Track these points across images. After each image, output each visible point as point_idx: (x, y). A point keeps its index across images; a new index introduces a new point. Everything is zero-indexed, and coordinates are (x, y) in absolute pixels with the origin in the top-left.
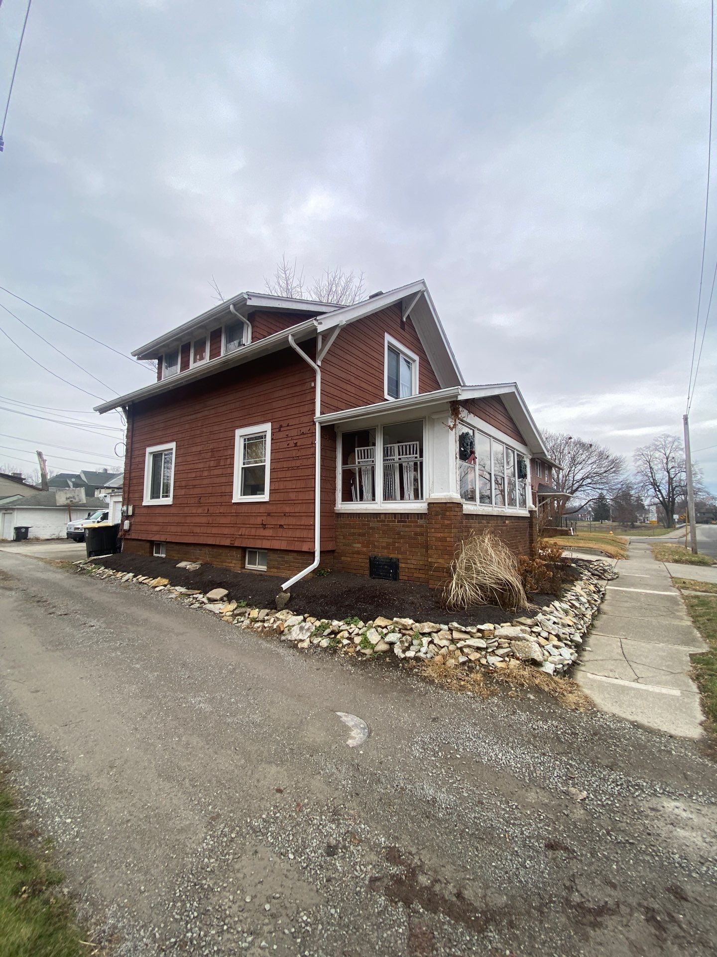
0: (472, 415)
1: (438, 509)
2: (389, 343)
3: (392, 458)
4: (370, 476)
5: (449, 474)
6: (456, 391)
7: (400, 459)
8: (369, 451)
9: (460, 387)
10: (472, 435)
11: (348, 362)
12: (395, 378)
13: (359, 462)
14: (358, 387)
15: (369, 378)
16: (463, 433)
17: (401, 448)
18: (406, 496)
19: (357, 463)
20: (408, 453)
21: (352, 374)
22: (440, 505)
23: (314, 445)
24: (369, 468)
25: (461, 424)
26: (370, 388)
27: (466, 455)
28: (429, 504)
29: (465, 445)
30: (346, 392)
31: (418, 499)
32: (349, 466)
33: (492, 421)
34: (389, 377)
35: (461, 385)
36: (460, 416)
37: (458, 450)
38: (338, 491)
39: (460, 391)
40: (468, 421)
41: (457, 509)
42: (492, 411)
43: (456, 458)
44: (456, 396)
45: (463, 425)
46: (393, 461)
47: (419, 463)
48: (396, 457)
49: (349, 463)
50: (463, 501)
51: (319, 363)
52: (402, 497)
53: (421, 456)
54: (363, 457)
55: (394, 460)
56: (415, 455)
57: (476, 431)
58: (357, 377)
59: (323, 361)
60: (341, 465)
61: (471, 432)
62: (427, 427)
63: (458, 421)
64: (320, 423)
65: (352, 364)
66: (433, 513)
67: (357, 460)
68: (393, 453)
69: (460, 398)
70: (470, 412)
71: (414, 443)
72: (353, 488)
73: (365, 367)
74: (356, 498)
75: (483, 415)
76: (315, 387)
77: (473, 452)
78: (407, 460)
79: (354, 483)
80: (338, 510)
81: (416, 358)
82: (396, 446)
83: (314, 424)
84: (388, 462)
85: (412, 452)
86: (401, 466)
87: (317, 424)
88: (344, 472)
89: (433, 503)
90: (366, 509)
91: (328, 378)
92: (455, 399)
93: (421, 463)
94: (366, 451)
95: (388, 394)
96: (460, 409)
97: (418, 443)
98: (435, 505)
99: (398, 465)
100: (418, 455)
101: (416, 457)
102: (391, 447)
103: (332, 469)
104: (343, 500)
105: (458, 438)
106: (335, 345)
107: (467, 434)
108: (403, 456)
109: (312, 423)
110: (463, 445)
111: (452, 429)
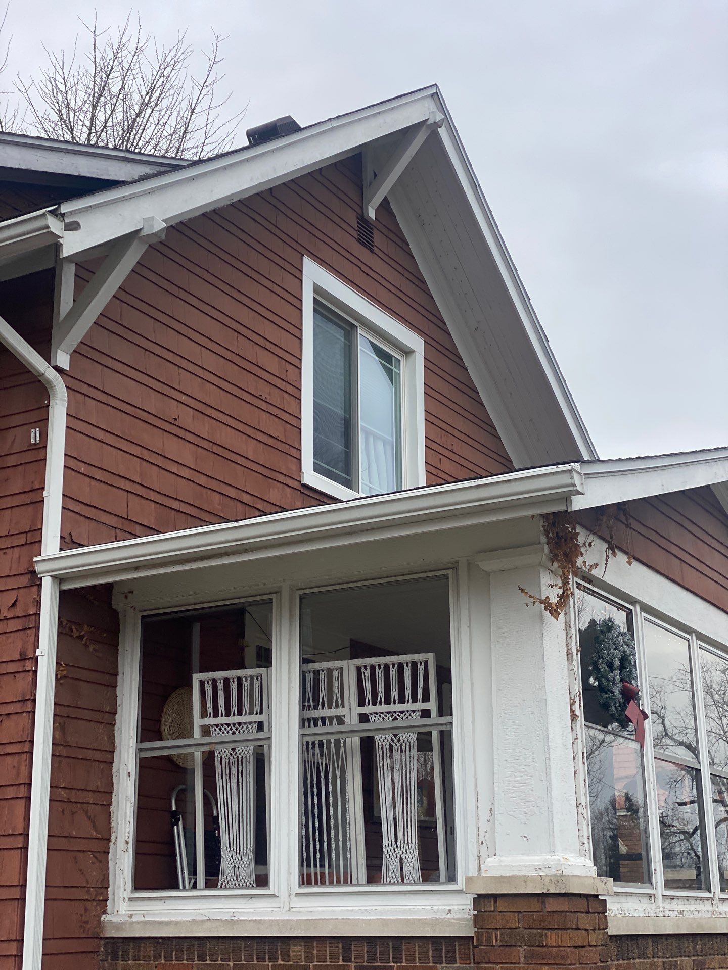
0: (622, 558)
1: (514, 921)
2: (317, 289)
3: (333, 712)
4: (249, 783)
5: (548, 780)
6: (565, 480)
7: (364, 718)
8: (246, 685)
9: (576, 466)
10: (623, 628)
11: (170, 356)
12: (340, 412)
13: (206, 731)
14: (205, 444)
15: (245, 412)
16: (593, 623)
17: (367, 675)
18: (390, 863)
19: (197, 733)
20: (394, 693)
21: (183, 398)
22: (523, 906)
23: (29, 665)
24: (247, 751)
25: (585, 589)
26: (249, 448)
27: (606, 706)
28: (480, 900)
29: (603, 667)
30: (160, 461)
31: (437, 880)
32: (167, 746)
33: (691, 577)
34: (318, 409)
35: (579, 460)
36: (579, 562)
37: (578, 687)
38: (121, 844)
39: (577, 480)
40: (609, 579)
41: (585, 921)
42: (688, 543)
43: (574, 717)
44: (566, 498)
45: (593, 593)
46: (336, 728)
47: (435, 735)
48: (351, 711)
49: (165, 730)
50: (606, 887)
51: (63, 359)
52: (374, 873)
53: (445, 708)
54: (222, 709)
55: (340, 720)
56: (420, 706)
57: (639, 616)
58: (203, 409)
59: (76, 354)
60: (133, 742)
61: (620, 618)
62: (464, 598)
63: (573, 580)
64: (59, 579)
65: (184, 364)
66: (497, 938)
67: (198, 722)
68: (336, 693)
69: (579, 503)
70: (613, 547)
71: (416, 657)
72: (179, 831)
73: (232, 372)
74: (193, 871)
75: (659, 557)
76: (42, 447)
77: (630, 695)
78: (390, 723)
79: (184, 812)
80: (118, 926)
81: (415, 342)
82: (349, 667)
83: (35, 581)
84: (320, 729)
85: (408, 691)
86: (368, 745)
87: (47, 584)
88: (146, 767)
89: (495, 897)
90: (232, 923)
91: (93, 412)
92: (561, 508)
93: (446, 738)
94: (233, 686)
95: (317, 469)
96: (581, 539)
97: (431, 657)
98: (501, 905)
99: (356, 740)
100: (432, 706)
101: (426, 714)
102: (330, 672)
103: (98, 756)
104: (139, 885)
105: (575, 644)
106: (123, 296)
107: (609, 626)
108: (378, 708)
109: (24, 580)
110: (596, 668)
111: (554, 613)
